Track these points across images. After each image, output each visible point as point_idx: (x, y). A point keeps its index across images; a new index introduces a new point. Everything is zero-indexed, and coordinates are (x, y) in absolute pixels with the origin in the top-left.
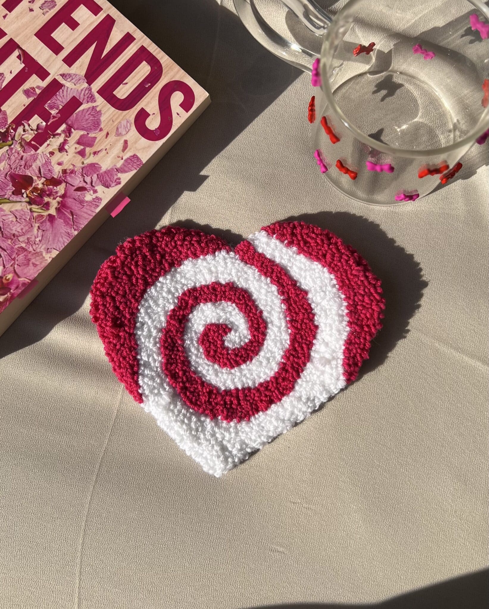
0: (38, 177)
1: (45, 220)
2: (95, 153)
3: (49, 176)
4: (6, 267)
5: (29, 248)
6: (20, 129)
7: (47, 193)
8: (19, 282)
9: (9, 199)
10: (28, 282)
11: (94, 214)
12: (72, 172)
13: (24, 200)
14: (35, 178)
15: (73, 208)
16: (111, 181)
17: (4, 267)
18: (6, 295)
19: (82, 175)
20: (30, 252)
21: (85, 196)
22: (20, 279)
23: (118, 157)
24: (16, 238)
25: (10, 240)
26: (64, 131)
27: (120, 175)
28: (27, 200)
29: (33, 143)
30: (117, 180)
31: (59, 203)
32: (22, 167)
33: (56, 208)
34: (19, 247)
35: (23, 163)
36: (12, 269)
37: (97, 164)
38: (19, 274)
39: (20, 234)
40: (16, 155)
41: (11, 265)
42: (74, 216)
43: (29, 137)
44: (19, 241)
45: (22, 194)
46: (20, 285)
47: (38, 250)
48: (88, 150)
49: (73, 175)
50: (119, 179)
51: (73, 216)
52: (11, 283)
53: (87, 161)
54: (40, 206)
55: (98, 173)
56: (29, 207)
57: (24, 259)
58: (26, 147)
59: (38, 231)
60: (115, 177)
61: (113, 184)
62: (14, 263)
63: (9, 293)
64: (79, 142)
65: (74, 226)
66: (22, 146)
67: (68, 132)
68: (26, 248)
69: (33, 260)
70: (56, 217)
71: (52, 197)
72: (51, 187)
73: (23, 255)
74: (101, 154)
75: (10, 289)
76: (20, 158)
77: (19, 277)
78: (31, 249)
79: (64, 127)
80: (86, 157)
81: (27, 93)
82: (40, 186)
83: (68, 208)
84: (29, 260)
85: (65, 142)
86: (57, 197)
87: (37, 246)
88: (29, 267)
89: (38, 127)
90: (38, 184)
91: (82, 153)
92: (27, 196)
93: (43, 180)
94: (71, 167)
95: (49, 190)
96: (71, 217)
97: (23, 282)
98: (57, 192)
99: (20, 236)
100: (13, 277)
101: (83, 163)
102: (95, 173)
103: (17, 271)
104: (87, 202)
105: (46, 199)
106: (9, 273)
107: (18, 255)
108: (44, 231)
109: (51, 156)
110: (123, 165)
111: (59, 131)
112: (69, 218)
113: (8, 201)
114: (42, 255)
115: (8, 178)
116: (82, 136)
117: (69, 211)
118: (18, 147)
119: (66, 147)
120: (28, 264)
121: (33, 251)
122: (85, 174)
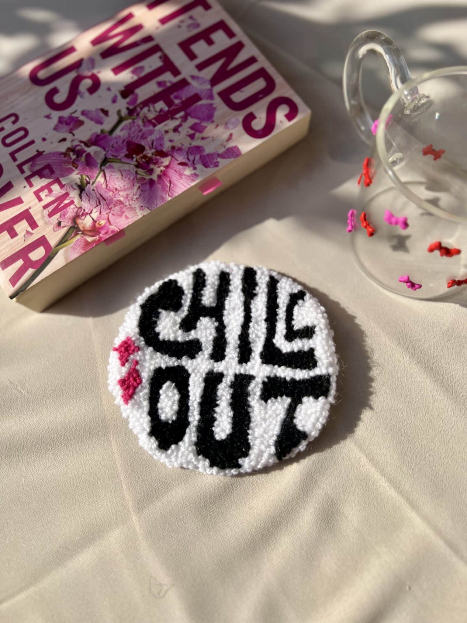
0: (150, 148)
1: (146, 183)
2: (203, 138)
3: (159, 148)
4: (102, 213)
5: (126, 202)
6: (146, 109)
7: (154, 161)
8: (109, 229)
9: (120, 160)
10: (117, 231)
11: (189, 187)
12: (180, 149)
13: (132, 163)
14: (147, 148)
15: (172, 178)
16: (210, 162)
17: (100, 213)
18: (95, 238)
19: (187, 154)
20: (126, 206)
21: (185, 171)
22: (111, 227)
23: (222, 145)
24: (117, 191)
25: (111, 193)
26: (181, 117)
27: (219, 160)
28: (136, 163)
29: (154, 121)
30: (216, 164)
31: (161, 171)
32: (139, 138)
33: (158, 175)
34: (117, 200)
35: (140, 134)
36: (106, 216)
37: (202, 147)
38: (111, 222)
39: (122, 190)
40: (137, 127)
41: (107, 213)
42: (172, 185)
43: (151, 116)
44: (119, 195)
45: (132, 158)
46: (109, 232)
47: (133, 206)
48: (198, 135)
49: (179, 152)
50: (218, 162)
51: (170, 184)
52: (102, 228)
53: (195, 143)
54: (145, 171)
55: (201, 154)
56: (135, 169)
57: (119, 210)
58: (147, 123)
59: (138, 190)
60: (215, 161)
61: (212, 166)
62: (110, 212)
63: (97, 236)
64: (192, 128)
65: (170, 193)
66: (143, 122)
67: (185, 119)
68: (124, 202)
69: (126, 213)
70: (156, 182)
71: (157, 166)
72: (158, 157)
73: (119, 207)
74: (207, 140)
75: (100, 233)
76: (139, 130)
77: (110, 224)
78: (127, 204)
79: (182, 114)
80: (195, 140)
81: (160, 84)
82: (150, 155)
83: (168, 177)
84: (123, 212)
85: (180, 125)
86: (161, 166)
87: (133, 202)
88: (122, 219)
89: (161, 110)
90: (148, 153)
91: (192, 137)
92: (136, 161)
93: (153, 151)
94: (180, 146)
95: (156, 159)
96: (169, 185)
97: (113, 229)
98: (162, 163)
99: (121, 191)
100: (106, 223)
101: (190, 144)
102: (198, 153)
103: (110, 219)
104: (185, 175)
105: (152, 166)
106: (103, 219)
107: (115, 206)
108: (142, 191)
109: (165, 134)
110: (225, 152)
111: (178, 116)
112: (167, 186)
113: (119, 161)
114: (135, 210)
115: (125, 143)
116: (195, 124)
117: (168, 179)
118: (140, 122)
119: (180, 129)
120: (121, 216)
121: (129, 206)
122: (190, 153)
